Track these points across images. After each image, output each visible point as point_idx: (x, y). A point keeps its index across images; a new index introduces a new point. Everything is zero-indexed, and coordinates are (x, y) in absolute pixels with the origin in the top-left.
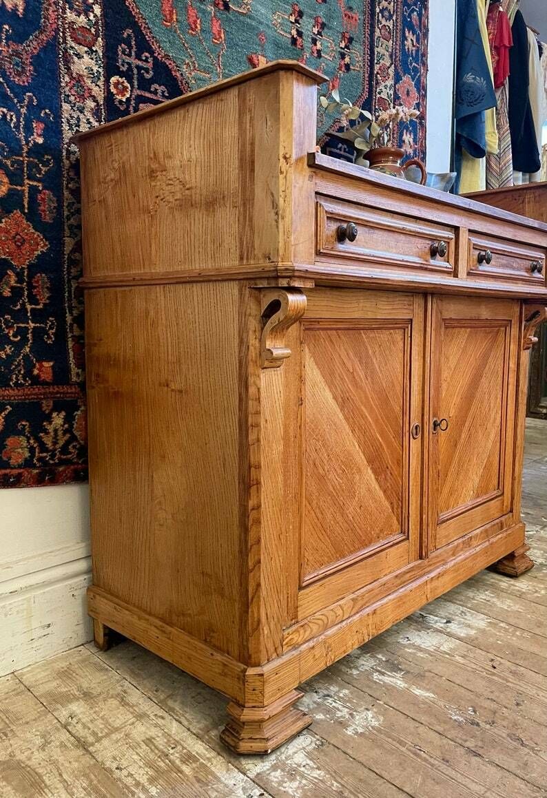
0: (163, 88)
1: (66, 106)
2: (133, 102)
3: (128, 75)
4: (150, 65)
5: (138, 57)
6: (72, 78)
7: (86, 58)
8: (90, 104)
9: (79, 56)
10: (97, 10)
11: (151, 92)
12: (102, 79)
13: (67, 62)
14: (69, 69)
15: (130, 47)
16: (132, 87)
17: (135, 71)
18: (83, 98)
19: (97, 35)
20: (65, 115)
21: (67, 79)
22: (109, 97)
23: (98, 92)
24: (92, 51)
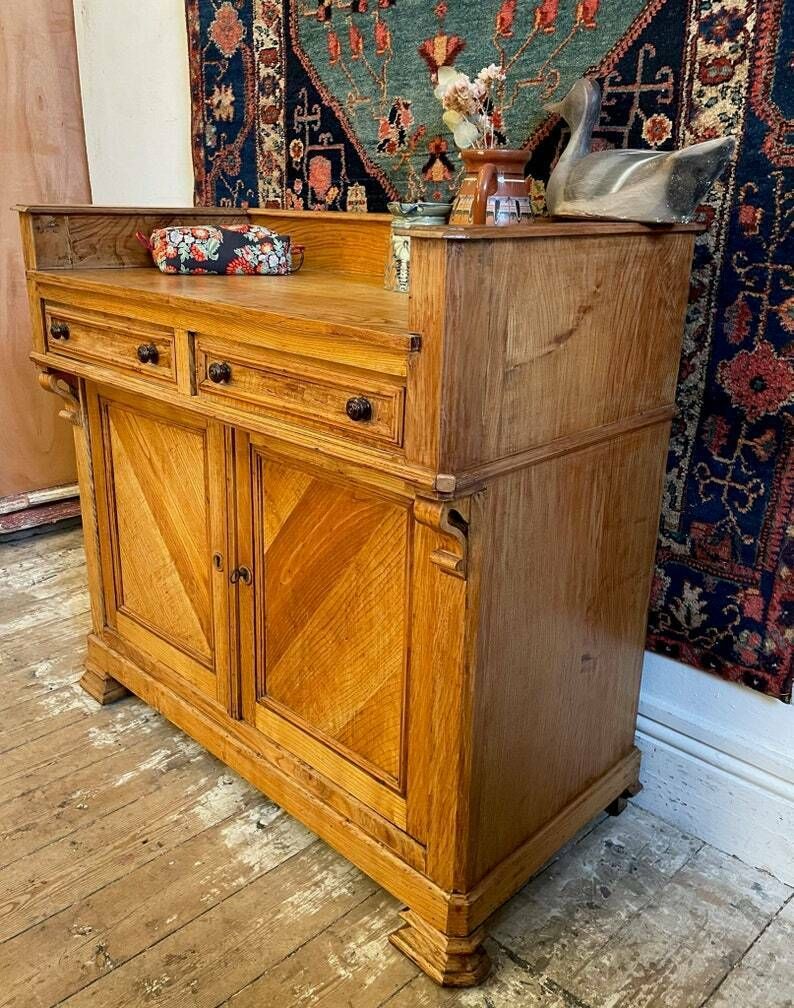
0: (328, 135)
1: (260, 182)
2: (305, 161)
3: (301, 136)
4: (317, 117)
5: (310, 113)
6: (264, 157)
7: (273, 135)
8: (276, 174)
9: (268, 135)
10: (282, 83)
11: (319, 144)
12: (284, 147)
13: (261, 142)
14: (262, 150)
15: (303, 106)
16: (305, 145)
17: (307, 128)
18: (271, 170)
19: (281, 108)
20: (260, 190)
21: (261, 159)
22: (289, 161)
23: (282, 161)
24: (276, 125)
